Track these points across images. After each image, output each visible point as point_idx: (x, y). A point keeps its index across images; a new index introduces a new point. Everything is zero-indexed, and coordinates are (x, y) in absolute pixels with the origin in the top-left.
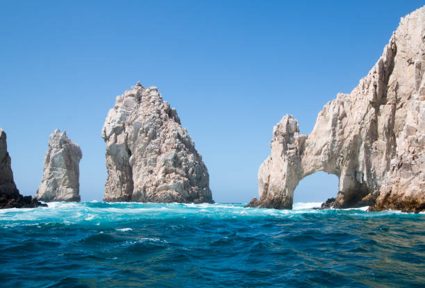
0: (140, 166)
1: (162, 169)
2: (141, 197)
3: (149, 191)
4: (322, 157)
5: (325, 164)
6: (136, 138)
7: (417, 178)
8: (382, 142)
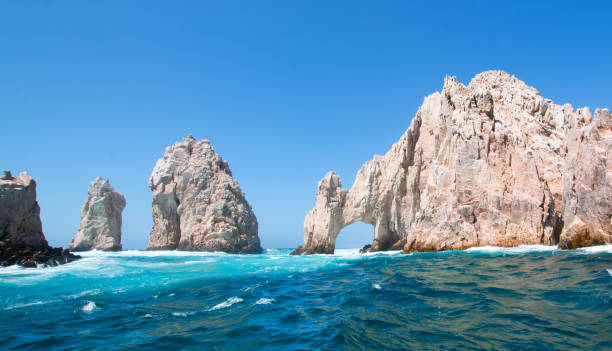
0: (189, 215)
1: (212, 218)
2: (185, 246)
3: (197, 240)
4: (361, 209)
5: (363, 215)
6: (185, 188)
7: (435, 229)
8: (409, 197)
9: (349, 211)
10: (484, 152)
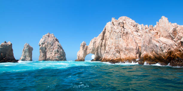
0: (48, 52)
1: (54, 53)
2: (48, 60)
3: (51, 58)
4: (91, 51)
5: (92, 52)
6: (47, 46)
7: (110, 55)
8: (103, 47)
9: (88, 51)
10: (122, 36)
